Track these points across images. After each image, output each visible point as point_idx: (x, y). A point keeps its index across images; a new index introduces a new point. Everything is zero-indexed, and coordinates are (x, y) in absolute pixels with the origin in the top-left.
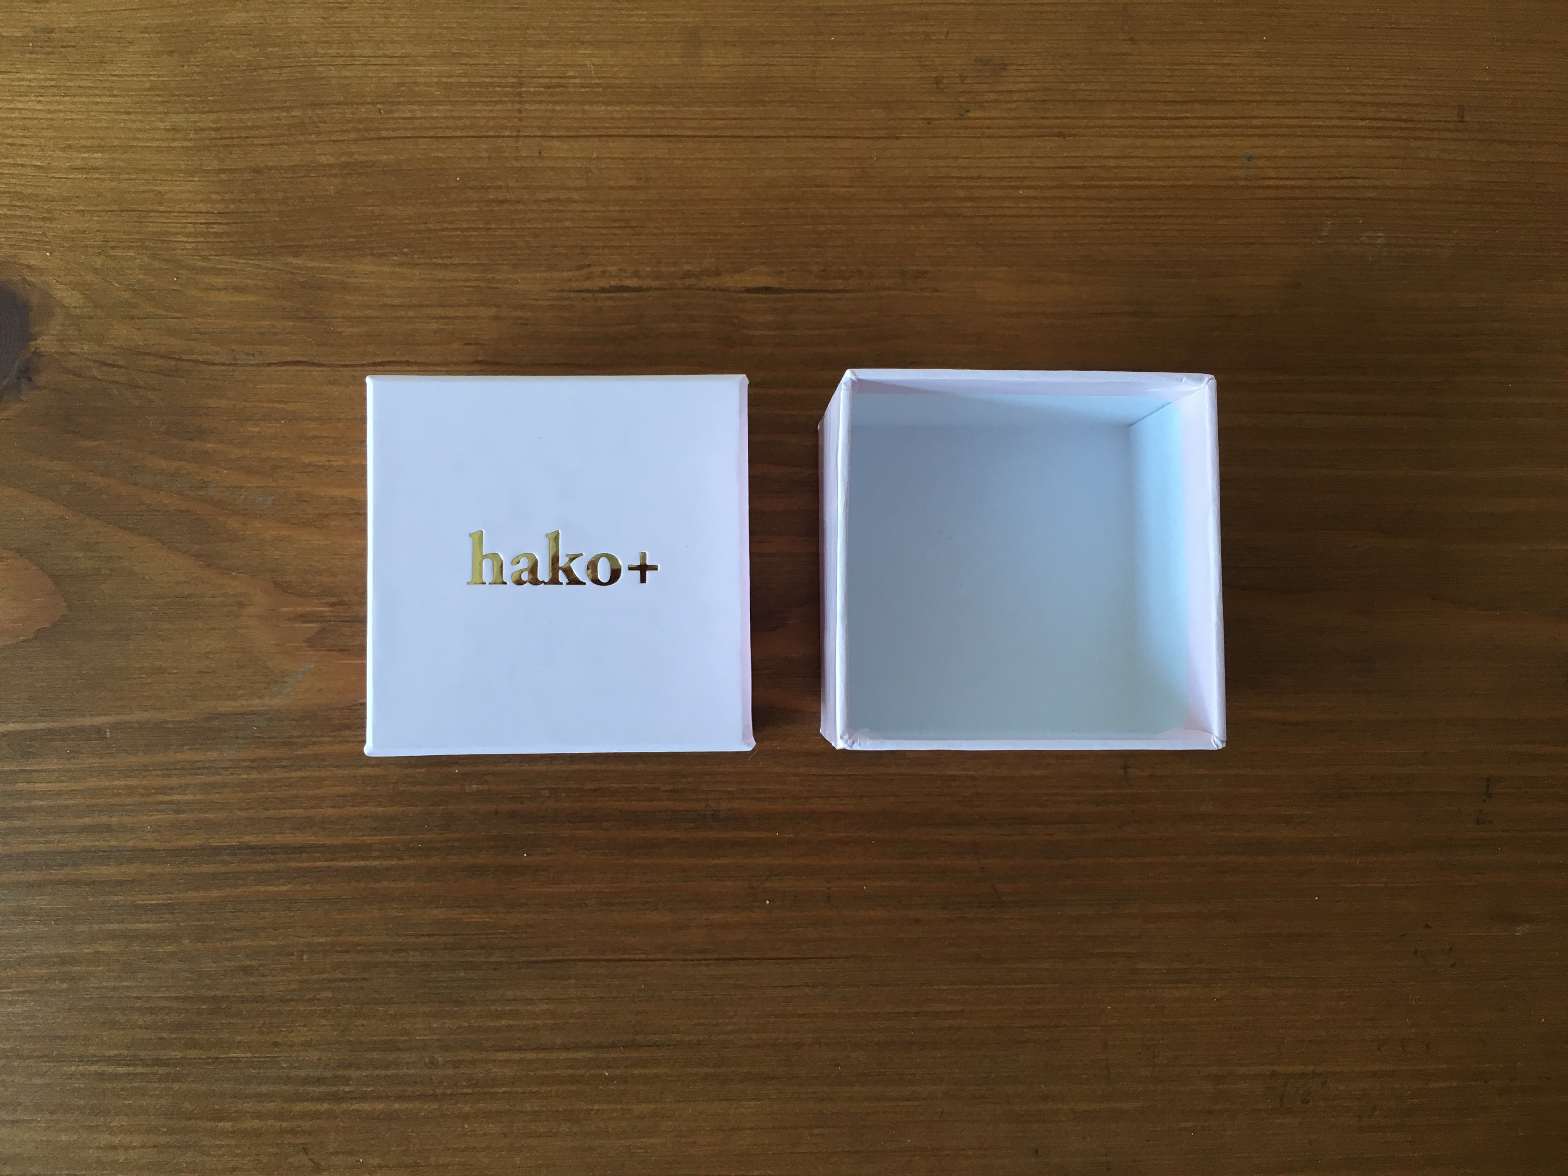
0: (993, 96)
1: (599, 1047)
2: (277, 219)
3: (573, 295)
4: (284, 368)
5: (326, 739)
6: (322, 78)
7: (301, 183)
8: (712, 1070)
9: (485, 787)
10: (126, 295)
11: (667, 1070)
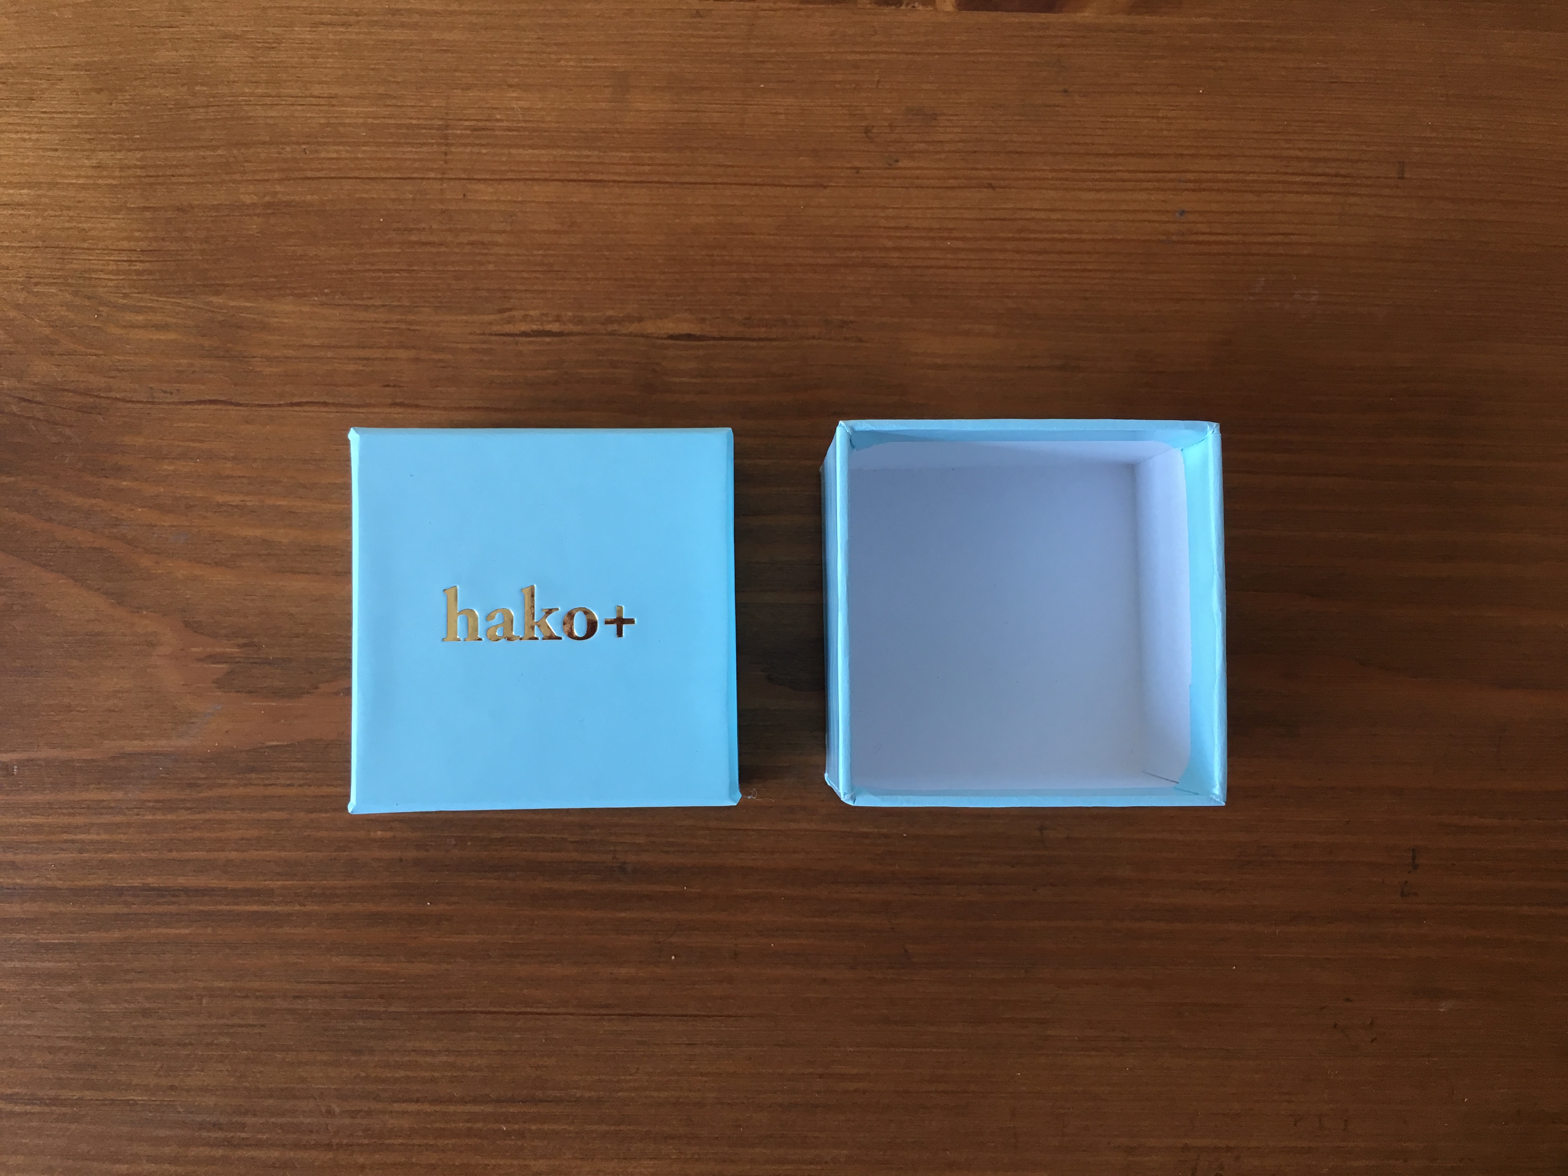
0: (922, 146)
1: (498, 1101)
2: (200, 258)
3: (494, 338)
4: (202, 407)
5: (232, 781)
6: (249, 118)
7: (224, 221)
8: (613, 1128)
9: (389, 834)
10: (47, 331)
11: (566, 1127)
